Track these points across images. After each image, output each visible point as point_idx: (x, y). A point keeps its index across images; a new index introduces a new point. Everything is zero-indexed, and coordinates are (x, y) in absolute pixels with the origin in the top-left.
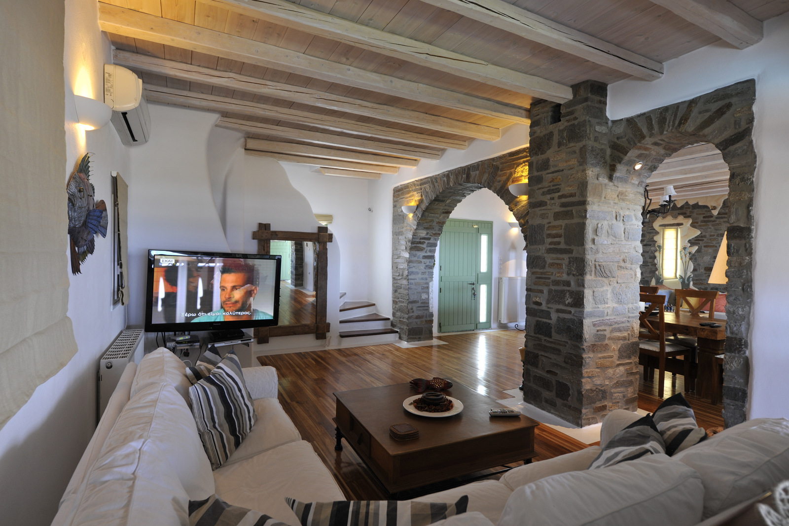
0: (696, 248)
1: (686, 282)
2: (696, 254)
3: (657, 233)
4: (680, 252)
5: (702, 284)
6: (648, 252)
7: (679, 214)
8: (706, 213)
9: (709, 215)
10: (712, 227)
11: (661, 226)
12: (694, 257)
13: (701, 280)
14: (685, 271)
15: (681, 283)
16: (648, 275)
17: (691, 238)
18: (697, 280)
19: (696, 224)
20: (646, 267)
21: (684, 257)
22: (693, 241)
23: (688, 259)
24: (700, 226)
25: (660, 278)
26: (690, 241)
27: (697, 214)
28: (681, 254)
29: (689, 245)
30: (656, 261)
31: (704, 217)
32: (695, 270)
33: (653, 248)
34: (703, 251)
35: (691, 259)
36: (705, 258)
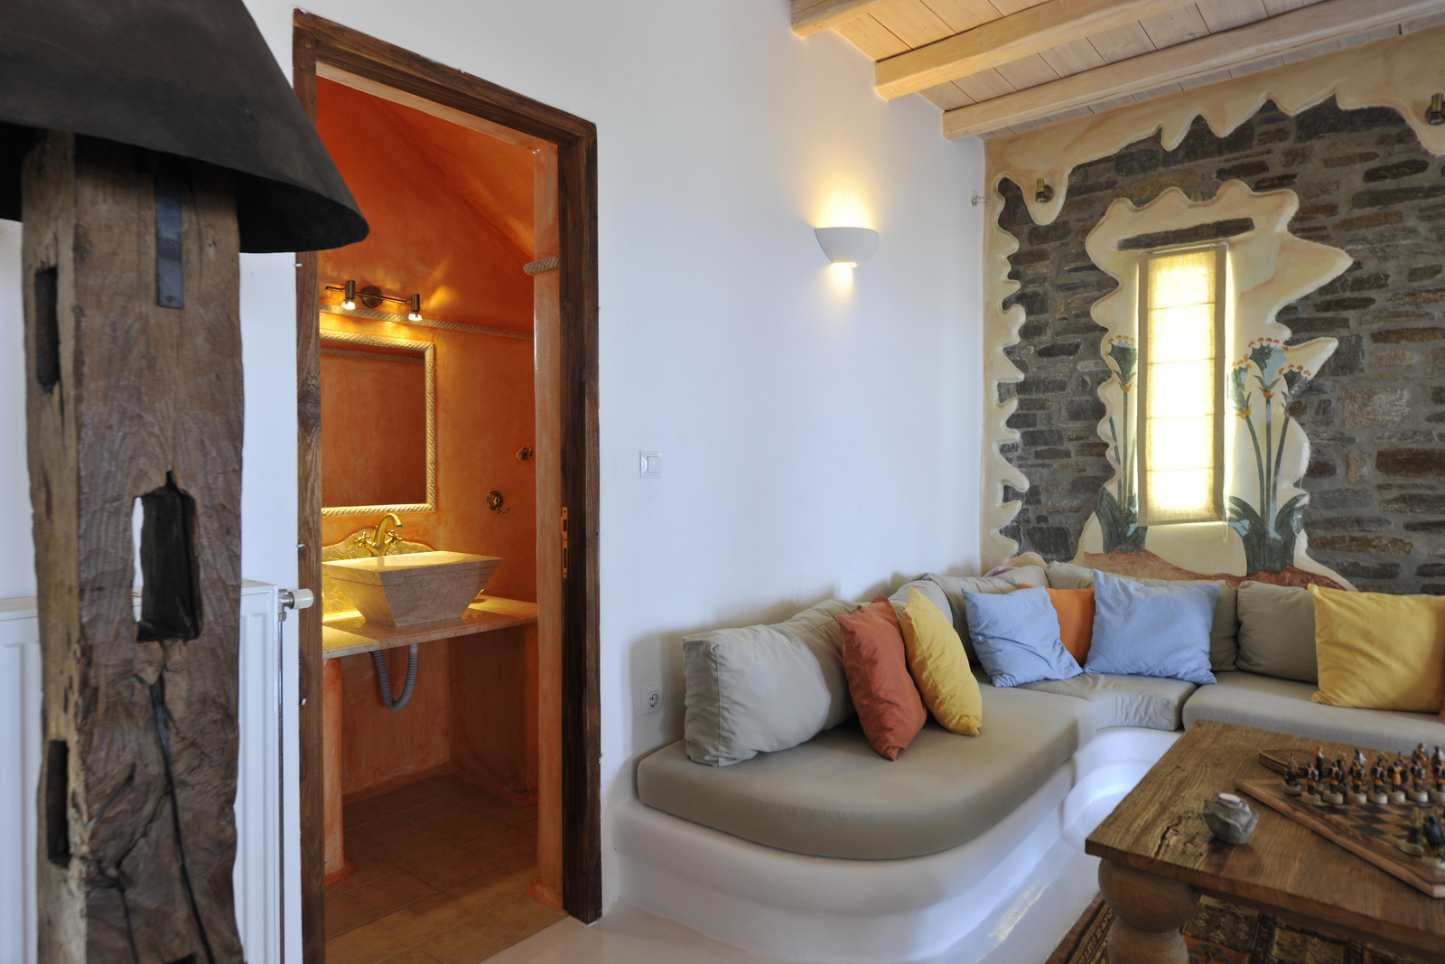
0: (1326, 348)
1: (1273, 533)
2: (1327, 384)
3: (1108, 285)
4: (1238, 374)
5: (1364, 544)
6: (1061, 386)
7: (1224, 174)
8: (1380, 150)
9: (1404, 158)
10: (1423, 228)
11: (1128, 244)
12: (1315, 399)
13: (1358, 522)
14: (1267, 476)
15: (1246, 540)
16: (1065, 503)
17: (1293, 297)
18: (1331, 523)
19: (1322, 220)
20: (1056, 464)
21: (1257, 401)
22: (1306, 313)
23: (1278, 410)
24: (1347, 224)
25: (1130, 518)
26: (1287, 315)
27: (1328, 163)
28: (1239, 385)
29: (1287, 333)
30: (1103, 429)
31: (1371, 175)
32: (1319, 469)
33: (1086, 366)
34: (1365, 361)
35: (1294, 410)
36: (1382, 400)
